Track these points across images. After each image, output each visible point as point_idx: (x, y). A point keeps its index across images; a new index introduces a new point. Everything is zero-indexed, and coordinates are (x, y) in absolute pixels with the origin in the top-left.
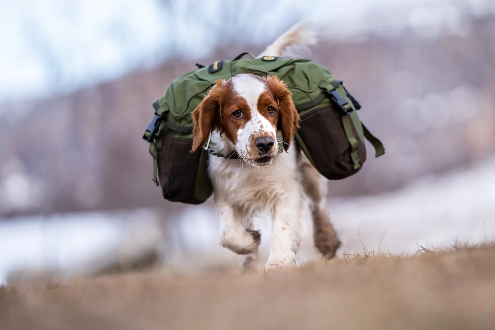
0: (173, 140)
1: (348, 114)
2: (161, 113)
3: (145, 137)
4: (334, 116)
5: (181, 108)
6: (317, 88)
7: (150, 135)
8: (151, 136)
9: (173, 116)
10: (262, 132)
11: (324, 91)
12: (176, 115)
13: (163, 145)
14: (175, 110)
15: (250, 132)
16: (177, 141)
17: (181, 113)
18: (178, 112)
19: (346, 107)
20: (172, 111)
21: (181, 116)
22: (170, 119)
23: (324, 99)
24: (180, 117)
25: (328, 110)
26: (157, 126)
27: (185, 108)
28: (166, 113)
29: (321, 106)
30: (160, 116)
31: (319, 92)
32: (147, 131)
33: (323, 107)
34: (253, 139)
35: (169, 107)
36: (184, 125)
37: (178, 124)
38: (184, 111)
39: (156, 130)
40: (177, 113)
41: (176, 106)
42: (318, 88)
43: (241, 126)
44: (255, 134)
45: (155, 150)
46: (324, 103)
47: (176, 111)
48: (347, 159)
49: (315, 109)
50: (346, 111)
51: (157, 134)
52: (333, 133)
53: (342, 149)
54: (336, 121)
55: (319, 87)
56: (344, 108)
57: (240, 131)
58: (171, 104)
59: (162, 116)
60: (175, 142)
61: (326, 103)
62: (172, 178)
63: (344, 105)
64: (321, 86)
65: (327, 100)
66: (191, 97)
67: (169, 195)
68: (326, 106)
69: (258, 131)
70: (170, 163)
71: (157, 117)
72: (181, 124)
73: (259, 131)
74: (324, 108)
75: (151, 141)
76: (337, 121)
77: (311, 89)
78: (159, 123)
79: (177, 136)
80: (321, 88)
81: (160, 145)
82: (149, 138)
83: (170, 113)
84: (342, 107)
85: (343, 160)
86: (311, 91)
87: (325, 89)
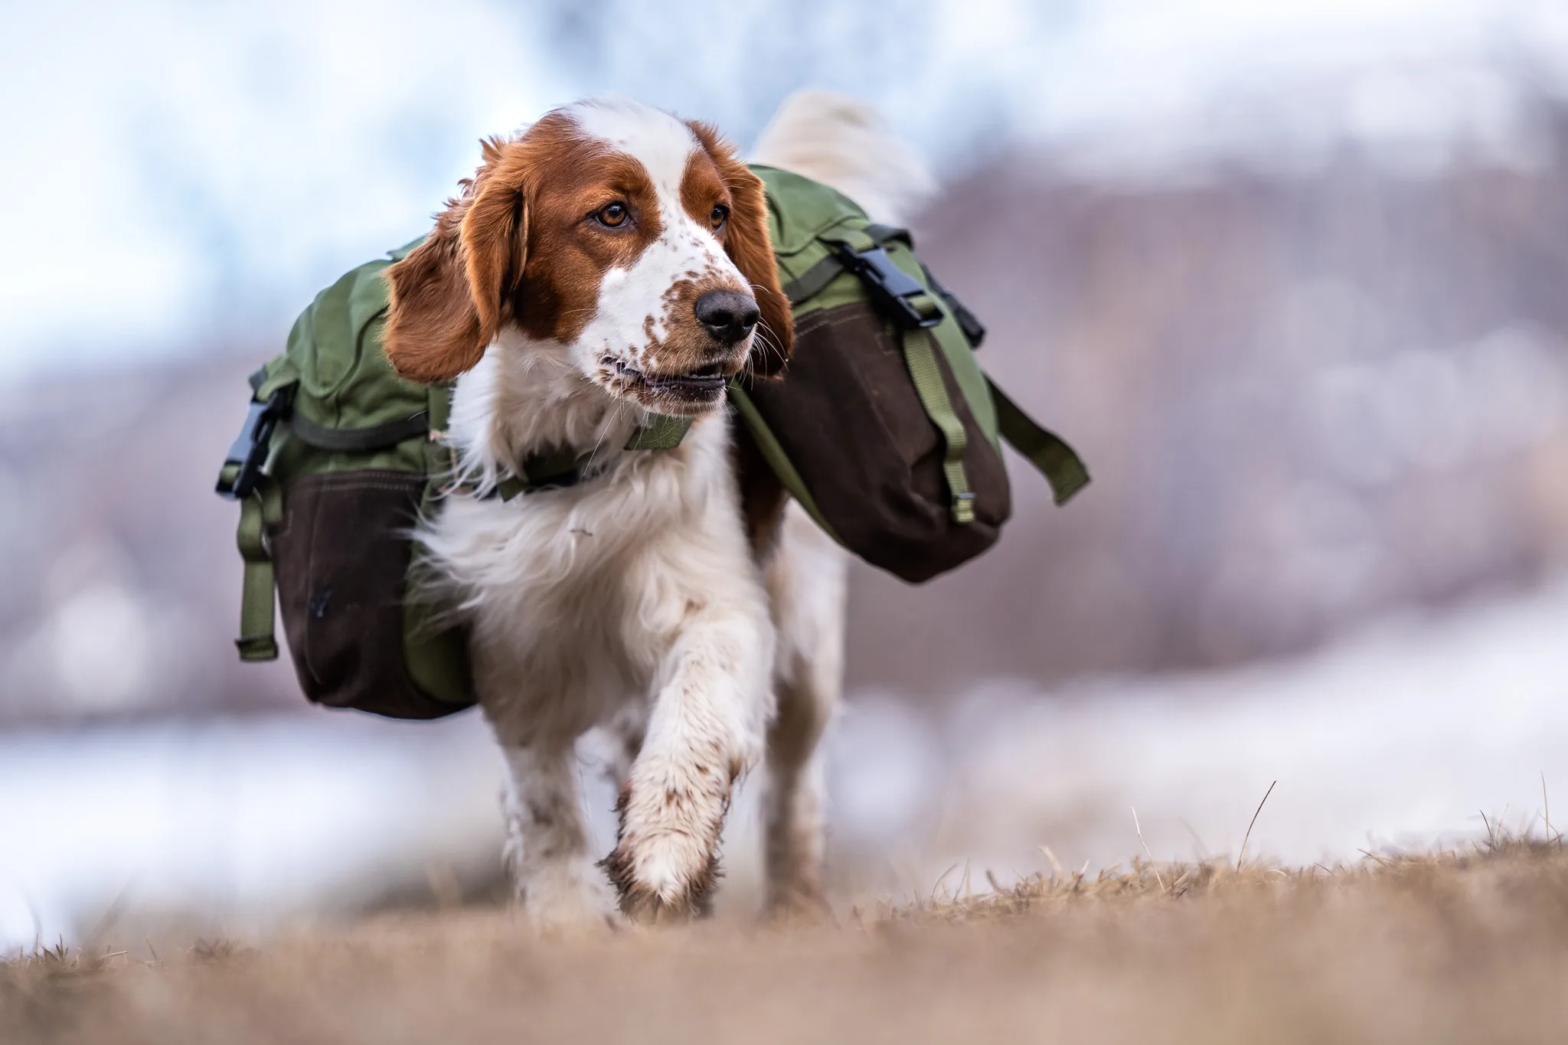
0: (319, 482)
1: (925, 324)
2: (272, 394)
3: (223, 487)
4: (878, 336)
5: (338, 366)
6: (811, 243)
7: (238, 473)
8: (241, 475)
9: (312, 398)
10: (718, 274)
11: (836, 251)
12: (321, 392)
13: (284, 508)
14: (315, 378)
15: (670, 273)
16: (332, 482)
17: (337, 383)
18: (328, 378)
19: (918, 302)
20: (306, 382)
21: (339, 393)
22: (306, 410)
23: (837, 276)
24: (334, 395)
25: (856, 317)
26: (260, 438)
27: (352, 361)
28: (288, 394)
29: (830, 303)
30: (270, 403)
31: (819, 253)
32: (230, 463)
33: (838, 308)
34: (684, 297)
35: (298, 371)
36: (350, 423)
37: (330, 424)
38: (345, 372)
39: (259, 454)
40: (325, 385)
41: (319, 360)
42: (817, 243)
43: (618, 260)
44: (694, 280)
45: (262, 531)
46: (837, 294)
47: (321, 379)
48: (931, 487)
49: (808, 314)
50: (917, 316)
51: (265, 469)
52: (875, 393)
53: (910, 449)
54: (886, 353)
55: (818, 239)
56: (910, 305)
57: (614, 275)
58: (305, 361)
59: (276, 402)
60: (325, 488)
61: (844, 292)
62: (320, 614)
63: (908, 295)
64: (827, 236)
65: (849, 283)
66: (365, 319)
67: (317, 679)
68: (849, 304)
69: (701, 270)
70: (312, 563)
71: (260, 409)
72: (343, 421)
73: (707, 270)
74: (839, 312)
75: (243, 494)
76: (892, 353)
77: (791, 245)
78: (265, 428)
79: (331, 467)
80: (827, 243)
81: (275, 509)
82: (236, 485)
83: (300, 390)
84: (902, 300)
85: (917, 490)
86: (793, 250)
87: (840, 244)
